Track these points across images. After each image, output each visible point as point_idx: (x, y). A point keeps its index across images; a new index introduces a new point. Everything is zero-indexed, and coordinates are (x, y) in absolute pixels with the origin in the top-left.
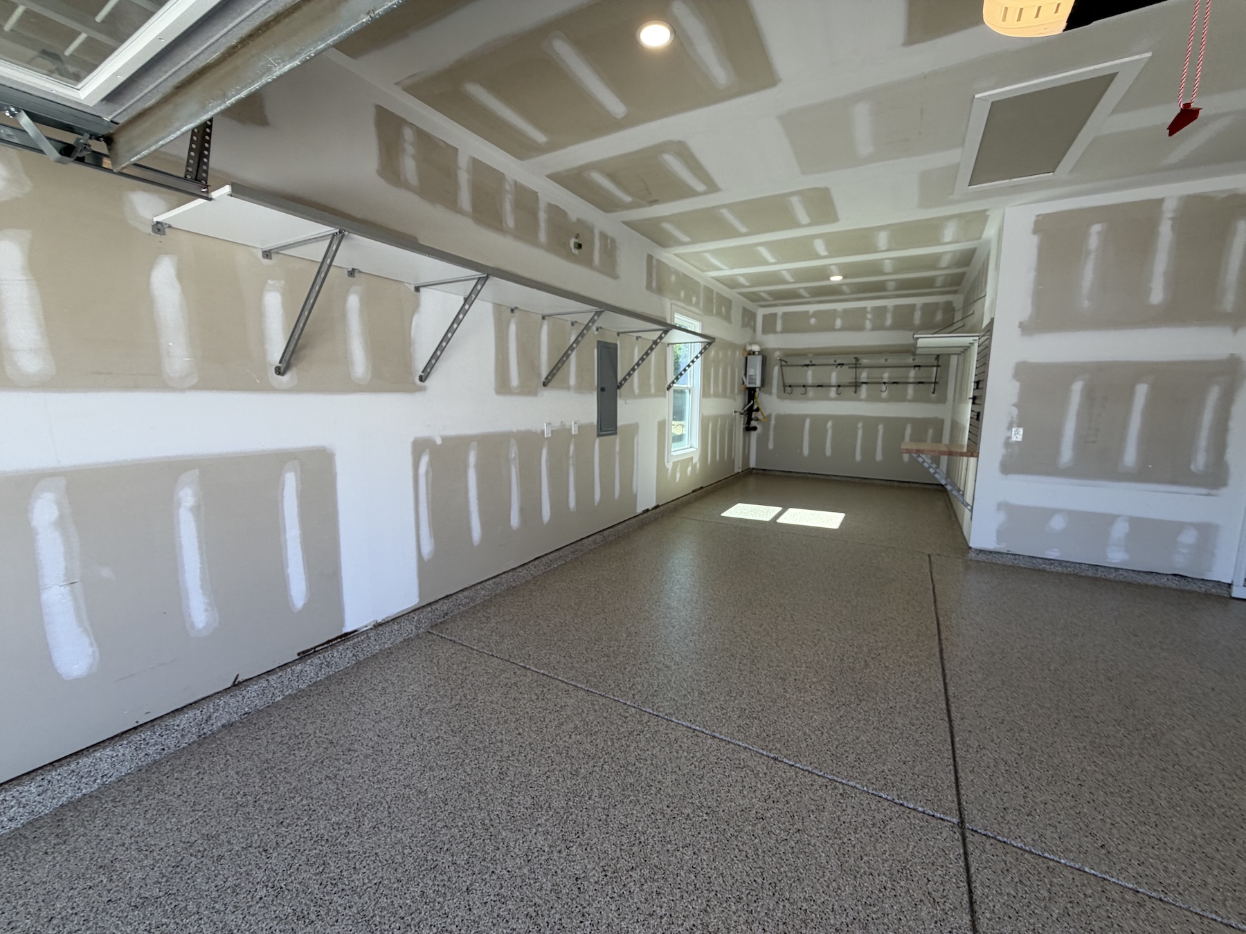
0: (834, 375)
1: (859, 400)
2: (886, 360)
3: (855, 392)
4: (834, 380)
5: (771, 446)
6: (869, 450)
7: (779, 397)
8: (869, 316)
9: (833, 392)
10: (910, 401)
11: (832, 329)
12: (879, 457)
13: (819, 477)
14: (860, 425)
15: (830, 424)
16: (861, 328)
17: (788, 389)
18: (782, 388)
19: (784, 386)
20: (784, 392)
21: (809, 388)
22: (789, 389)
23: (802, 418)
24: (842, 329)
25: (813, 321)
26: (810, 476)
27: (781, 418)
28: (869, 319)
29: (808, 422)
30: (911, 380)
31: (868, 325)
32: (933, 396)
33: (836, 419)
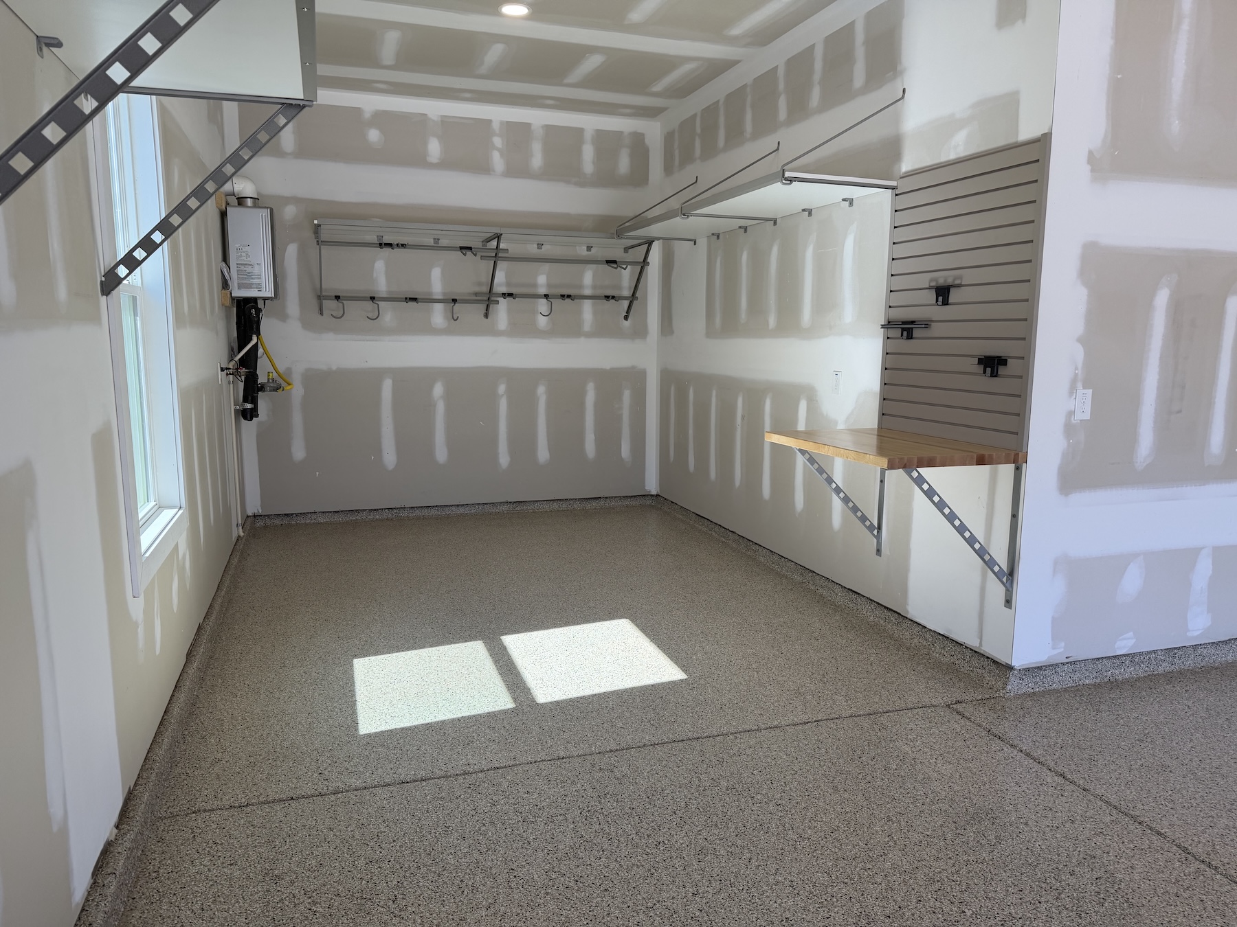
0: (436, 273)
1: (494, 332)
2: (540, 246)
3: (486, 316)
4: (437, 286)
5: (299, 452)
6: (522, 442)
7: (307, 325)
8: (498, 141)
9: (438, 314)
10: (589, 335)
11: (418, 160)
12: (543, 454)
13: (425, 512)
14: (502, 389)
15: (438, 390)
16: (483, 168)
17: (330, 305)
18: (314, 302)
19: (320, 298)
20: (322, 314)
21: (382, 304)
22: (333, 304)
23: (374, 376)
24: (445, 164)
25: (374, 135)
26: (404, 514)
27: (317, 380)
28: (498, 149)
29: (387, 386)
30: (588, 292)
31: (498, 161)
32: (627, 323)
33: (449, 375)
